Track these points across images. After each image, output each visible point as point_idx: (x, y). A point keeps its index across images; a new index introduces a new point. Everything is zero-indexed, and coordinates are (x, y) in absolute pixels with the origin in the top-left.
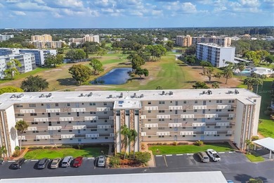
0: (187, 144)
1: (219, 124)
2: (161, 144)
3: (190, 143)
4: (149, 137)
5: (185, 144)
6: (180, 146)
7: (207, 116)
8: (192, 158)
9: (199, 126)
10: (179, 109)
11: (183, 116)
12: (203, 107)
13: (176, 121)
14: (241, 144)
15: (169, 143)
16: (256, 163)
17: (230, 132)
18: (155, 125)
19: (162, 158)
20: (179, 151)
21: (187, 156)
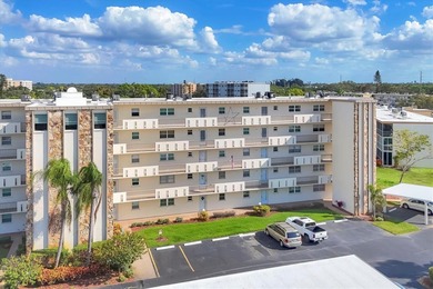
0: (233, 215)
1: (299, 160)
2: (166, 222)
3: (238, 212)
4: (135, 207)
5: (227, 216)
6: (217, 220)
7: (274, 140)
8: (255, 243)
9: (257, 166)
10: (209, 124)
11: (221, 143)
12: (264, 120)
13: (204, 155)
14: (357, 199)
15: (187, 217)
16: (406, 235)
17: (322, 178)
18: (152, 170)
19: (176, 251)
20: (218, 231)
21: (241, 240)
